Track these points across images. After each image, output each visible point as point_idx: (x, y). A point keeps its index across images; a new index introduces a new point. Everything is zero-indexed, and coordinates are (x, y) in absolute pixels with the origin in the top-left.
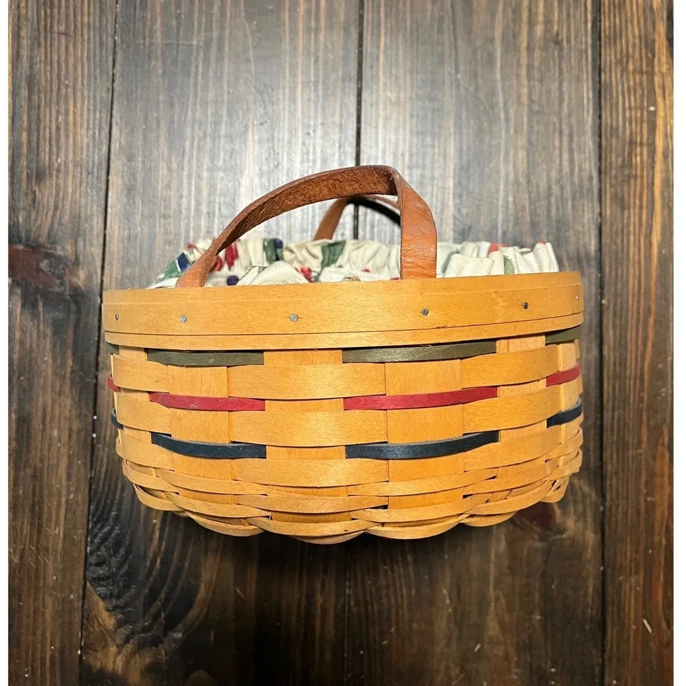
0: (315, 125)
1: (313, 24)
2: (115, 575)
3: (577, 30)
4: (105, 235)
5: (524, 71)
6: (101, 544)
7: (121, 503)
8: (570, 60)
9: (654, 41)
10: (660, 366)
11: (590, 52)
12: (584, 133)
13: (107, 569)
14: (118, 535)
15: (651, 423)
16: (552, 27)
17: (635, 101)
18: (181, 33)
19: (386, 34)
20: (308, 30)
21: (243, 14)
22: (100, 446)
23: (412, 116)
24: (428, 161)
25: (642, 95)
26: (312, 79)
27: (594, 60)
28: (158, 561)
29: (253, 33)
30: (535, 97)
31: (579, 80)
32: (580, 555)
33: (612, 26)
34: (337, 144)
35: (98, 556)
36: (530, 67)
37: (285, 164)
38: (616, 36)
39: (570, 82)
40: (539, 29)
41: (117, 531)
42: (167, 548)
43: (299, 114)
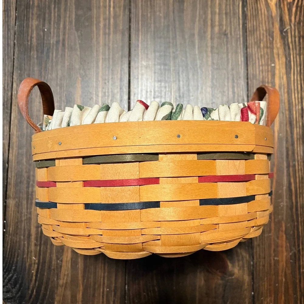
0: (108, 79)
1: (107, 30)
2: (15, 297)
3: (235, 29)
4: (10, 135)
5: (209, 49)
6: (8, 282)
7: (17, 262)
9: (273, 32)
10: (280, 192)
11: (241, 39)
12: (240, 78)
13: (11, 294)
14: (15, 278)
15: (276, 220)
16: (223, 27)
17: (265, 62)
18: (45, 38)
19: (142, 35)
20: (105, 34)
21: (74, 28)
22: (7, 235)
23: (155, 73)
24: (163, 94)
25: (268, 59)
26: (107, 57)
27: (243, 42)
28: (35, 291)
29: (79, 37)
30: (215, 62)
31: (236, 52)
32: (242, 287)
33: (252, 26)
34: (119, 88)
35: (7, 288)
36: (212, 47)
37: (94, 98)
38: (254, 31)
39: (232, 54)
40: (216, 29)
41: (15, 276)
42: (38, 284)
43: (100, 74)
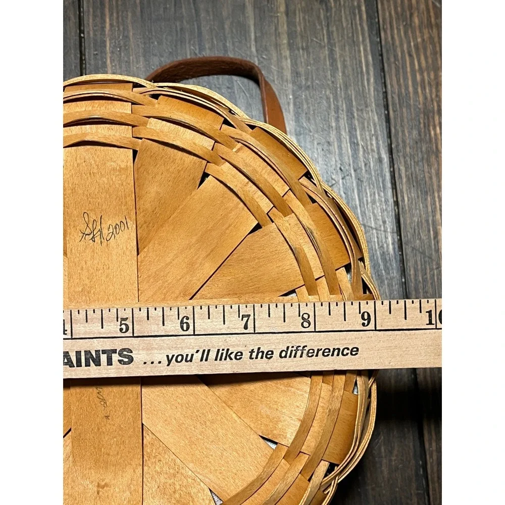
8: (340, 20)
12: (367, 105)
17: (427, 62)
30: (302, 70)
31: (354, 43)
